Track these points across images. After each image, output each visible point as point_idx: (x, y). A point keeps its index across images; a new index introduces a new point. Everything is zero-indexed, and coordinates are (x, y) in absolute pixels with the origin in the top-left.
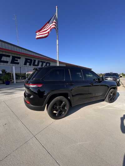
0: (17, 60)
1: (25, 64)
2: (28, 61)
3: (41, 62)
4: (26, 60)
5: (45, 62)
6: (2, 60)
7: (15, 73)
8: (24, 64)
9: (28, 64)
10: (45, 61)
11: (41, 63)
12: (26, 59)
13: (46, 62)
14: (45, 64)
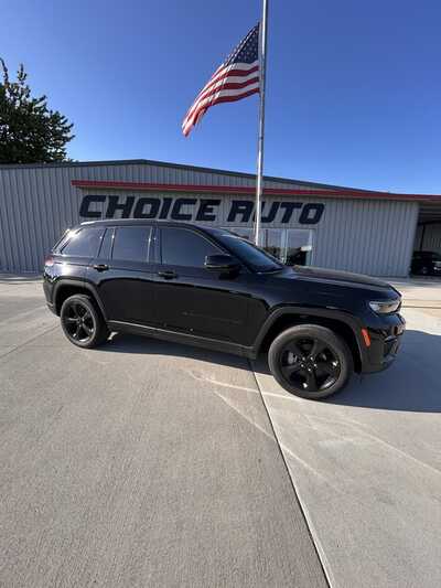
0: (211, 210)
1: (231, 218)
3: (284, 205)
5: (298, 205)
6: (181, 212)
8: (229, 220)
9: (239, 216)
10: (300, 201)
11: (284, 209)
12: (234, 202)
13: (306, 202)
14: (300, 210)
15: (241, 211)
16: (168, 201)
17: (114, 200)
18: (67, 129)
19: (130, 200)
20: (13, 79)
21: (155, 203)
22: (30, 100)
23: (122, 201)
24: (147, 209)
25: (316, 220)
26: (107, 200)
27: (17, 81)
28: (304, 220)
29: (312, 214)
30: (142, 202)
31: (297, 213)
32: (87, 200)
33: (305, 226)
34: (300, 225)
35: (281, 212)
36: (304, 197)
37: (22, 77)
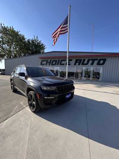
1: (75, 64)
2: (78, 61)
3: (91, 60)
4: (77, 60)
6: (62, 63)
7: (68, 72)
8: (74, 65)
9: (77, 64)
10: (97, 58)
11: (92, 61)
13: (99, 58)
14: (97, 61)
15: (78, 62)
16: (59, 61)
17: (47, 61)
18: (44, 46)
19: (51, 61)
20: (36, 38)
21: (56, 61)
22: (38, 42)
23: (49, 61)
24: (54, 63)
25: (103, 64)
26: (46, 61)
27: (36, 39)
28: (98, 64)
29: (101, 62)
30: (53, 61)
31: (96, 62)
32: (42, 61)
33: (99, 66)
34: (97, 66)
35: (91, 62)
36: (99, 57)
37: (37, 38)
